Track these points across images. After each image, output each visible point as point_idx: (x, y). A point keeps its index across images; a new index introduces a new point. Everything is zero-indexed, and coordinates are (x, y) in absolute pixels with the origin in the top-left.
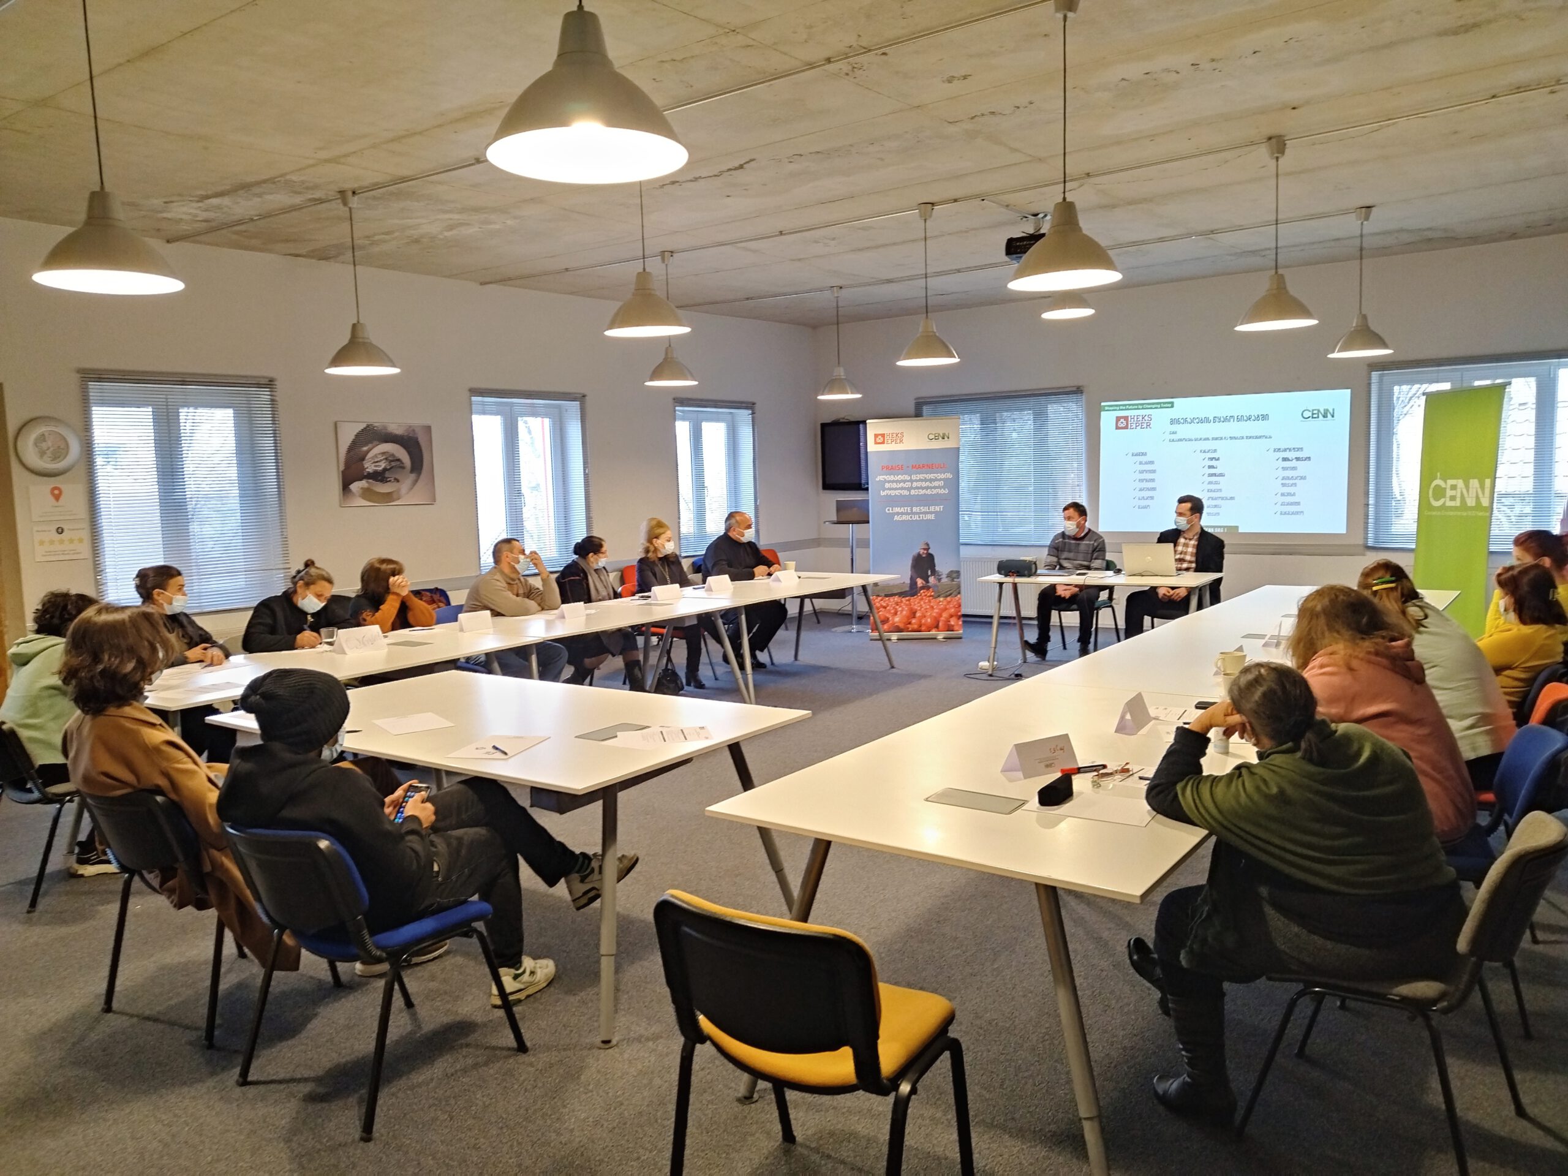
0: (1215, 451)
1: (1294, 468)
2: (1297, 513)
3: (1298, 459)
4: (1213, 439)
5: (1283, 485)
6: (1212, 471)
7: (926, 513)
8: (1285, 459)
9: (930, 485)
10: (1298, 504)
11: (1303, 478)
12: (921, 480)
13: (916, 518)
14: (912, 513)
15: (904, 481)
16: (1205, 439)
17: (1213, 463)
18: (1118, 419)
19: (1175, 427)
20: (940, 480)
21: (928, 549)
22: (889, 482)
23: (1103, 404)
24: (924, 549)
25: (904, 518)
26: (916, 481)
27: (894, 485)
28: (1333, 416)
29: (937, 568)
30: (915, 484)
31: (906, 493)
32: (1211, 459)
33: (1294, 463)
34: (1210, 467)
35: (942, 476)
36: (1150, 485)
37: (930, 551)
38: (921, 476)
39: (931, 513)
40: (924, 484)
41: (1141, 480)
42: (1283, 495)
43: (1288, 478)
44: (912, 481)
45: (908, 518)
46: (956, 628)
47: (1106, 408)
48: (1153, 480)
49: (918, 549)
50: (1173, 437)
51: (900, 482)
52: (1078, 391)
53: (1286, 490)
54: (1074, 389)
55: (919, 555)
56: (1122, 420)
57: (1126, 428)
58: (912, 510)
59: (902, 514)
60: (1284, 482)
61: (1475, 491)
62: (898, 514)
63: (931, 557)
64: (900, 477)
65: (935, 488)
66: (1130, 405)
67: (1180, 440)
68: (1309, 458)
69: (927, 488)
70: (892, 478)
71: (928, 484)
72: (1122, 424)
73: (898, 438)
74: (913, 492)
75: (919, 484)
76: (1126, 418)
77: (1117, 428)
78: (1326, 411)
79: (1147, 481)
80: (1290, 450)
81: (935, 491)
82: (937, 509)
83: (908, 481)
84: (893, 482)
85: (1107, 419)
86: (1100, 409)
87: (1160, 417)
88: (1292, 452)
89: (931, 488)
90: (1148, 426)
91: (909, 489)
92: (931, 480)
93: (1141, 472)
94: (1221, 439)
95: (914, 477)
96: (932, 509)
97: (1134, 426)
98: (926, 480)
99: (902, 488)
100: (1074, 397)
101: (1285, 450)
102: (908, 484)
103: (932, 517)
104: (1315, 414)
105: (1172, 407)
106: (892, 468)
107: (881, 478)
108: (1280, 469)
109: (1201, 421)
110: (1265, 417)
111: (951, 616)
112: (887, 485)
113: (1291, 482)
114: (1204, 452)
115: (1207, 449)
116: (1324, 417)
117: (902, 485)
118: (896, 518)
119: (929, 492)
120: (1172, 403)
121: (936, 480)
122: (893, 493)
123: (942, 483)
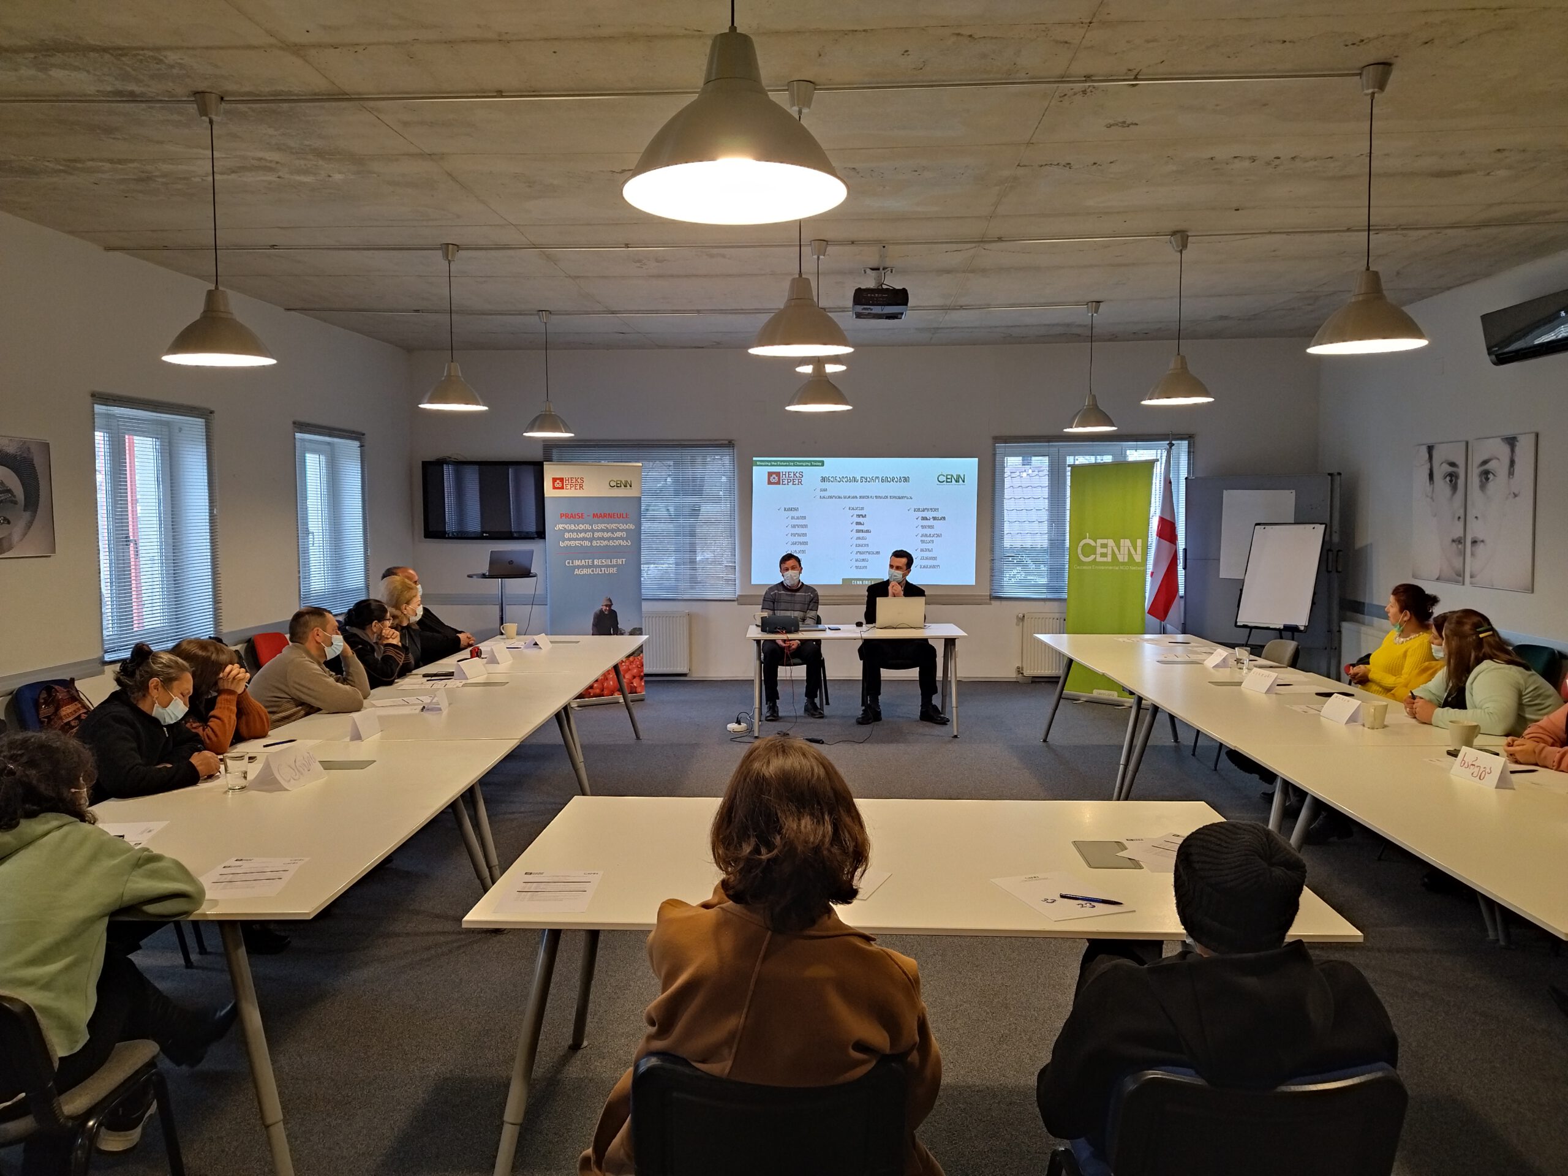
0: (862, 509)
1: (931, 527)
2: (934, 567)
3: (934, 518)
4: (860, 497)
5: (922, 541)
6: (860, 527)
7: (607, 566)
8: (924, 519)
9: (612, 535)
10: (935, 558)
11: (938, 536)
12: (602, 531)
13: (598, 571)
14: (593, 566)
15: (585, 531)
16: (853, 497)
17: (861, 520)
18: (770, 474)
19: (826, 485)
20: (622, 531)
21: (610, 606)
22: (569, 531)
23: (754, 459)
24: (606, 606)
25: (585, 571)
26: (598, 531)
27: (574, 535)
28: (964, 481)
29: (620, 626)
30: (596, 535)
31: (587, 543)
32: (859, 516)
33: (931, 522)
34: (858, 523)
35: (622, 527)
36: (802, 539)
37: (613, 608)
38: (602, 526)
39: (613, 566)
40: (606, 535)
41: (793, 535)
42: (922, 550)
43: (926, 535)
44: (593, 531)
45: (589, 571)
46: (639, 690)
47: (758, 463)
48: (805, 535)
49: (600, 606)
50: (823, 494)
51: (581, 531)
52: (730, 444)
53: (925, 546)
54: (727, 442)
55: (601, 611)
56: (774, 476)
57: (778, 483)
58: (593, 562)
59: (583, 567)
60: (923, 538)
61: (1126, 549)
62: (579, 567)
63: (613, 615)
64: (582, 527)
65: (617, 538)
66: (781, 461)
67: (831, 497)
68: (944, 518)
69: (609, 539)
70: (573, 527)
71: (610, 534)
72: (774, 479)
73: (579, 484)
74: (595, 543)
75: (600, 534)
76: (778, 474)
77: (770, 483)
78: (958, 476)
79: (799, 535)
80: (928, 510)
81: (617, 543)
82: (620, 561)
83: (589, 531)
84: (572, 531)
85: (759, 474)
86: (752, 464)
87: (811, 474)
88: (930, 512)
89: (613, 539)
90: (800, 483)
91: (591, 540)
92: (613, 531)
93: (794, 526)
94: (868, 497)
95: (595, 527)
96: (614, 562)
97: (786, 482)
98: (607, 530)
99: (583, 539)
100: (726, 451)
101: (924, 511)
102: (589, 535)
103: (613, 570)
104: (949, 479)
105: (823, 465)
106: (572, 516)
107: (560, 526)
108: (920, 527)
109: (849, 480)
110: (906, 480)
111: (634, 677)
112: (567, 535)
113: (929, 539)
114: (853, 509)
115: (855, 506)
116: (956, 482)
117: (581, 535)
118: (577, 572)
119: (611, 543)
120: (823, 462)
121: (619, 530)
122: (573, 543)
123: (624, 534)
